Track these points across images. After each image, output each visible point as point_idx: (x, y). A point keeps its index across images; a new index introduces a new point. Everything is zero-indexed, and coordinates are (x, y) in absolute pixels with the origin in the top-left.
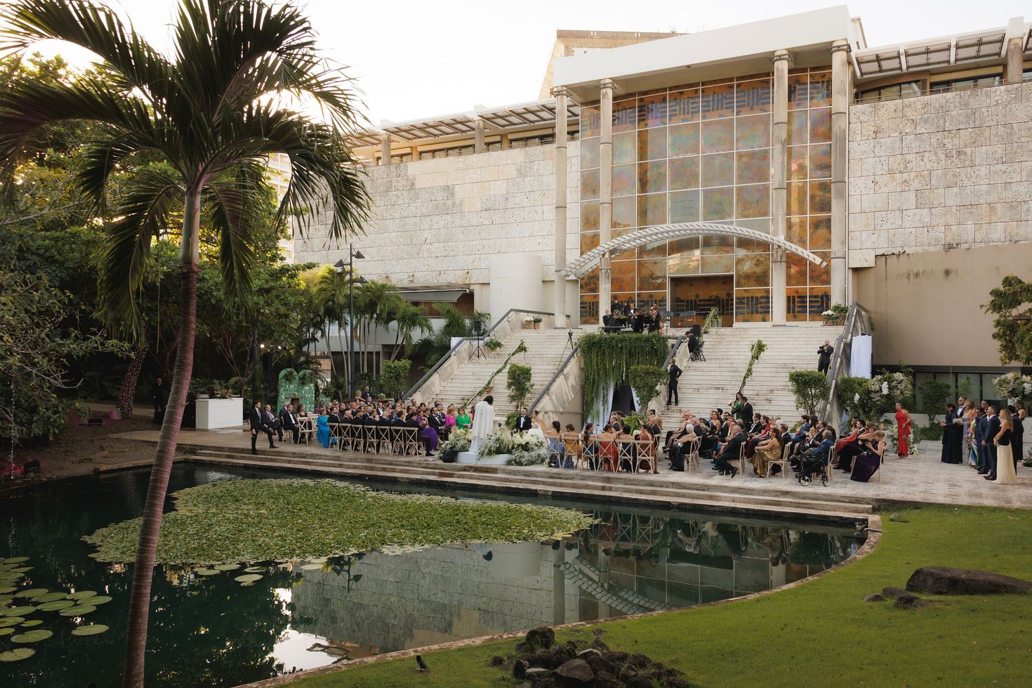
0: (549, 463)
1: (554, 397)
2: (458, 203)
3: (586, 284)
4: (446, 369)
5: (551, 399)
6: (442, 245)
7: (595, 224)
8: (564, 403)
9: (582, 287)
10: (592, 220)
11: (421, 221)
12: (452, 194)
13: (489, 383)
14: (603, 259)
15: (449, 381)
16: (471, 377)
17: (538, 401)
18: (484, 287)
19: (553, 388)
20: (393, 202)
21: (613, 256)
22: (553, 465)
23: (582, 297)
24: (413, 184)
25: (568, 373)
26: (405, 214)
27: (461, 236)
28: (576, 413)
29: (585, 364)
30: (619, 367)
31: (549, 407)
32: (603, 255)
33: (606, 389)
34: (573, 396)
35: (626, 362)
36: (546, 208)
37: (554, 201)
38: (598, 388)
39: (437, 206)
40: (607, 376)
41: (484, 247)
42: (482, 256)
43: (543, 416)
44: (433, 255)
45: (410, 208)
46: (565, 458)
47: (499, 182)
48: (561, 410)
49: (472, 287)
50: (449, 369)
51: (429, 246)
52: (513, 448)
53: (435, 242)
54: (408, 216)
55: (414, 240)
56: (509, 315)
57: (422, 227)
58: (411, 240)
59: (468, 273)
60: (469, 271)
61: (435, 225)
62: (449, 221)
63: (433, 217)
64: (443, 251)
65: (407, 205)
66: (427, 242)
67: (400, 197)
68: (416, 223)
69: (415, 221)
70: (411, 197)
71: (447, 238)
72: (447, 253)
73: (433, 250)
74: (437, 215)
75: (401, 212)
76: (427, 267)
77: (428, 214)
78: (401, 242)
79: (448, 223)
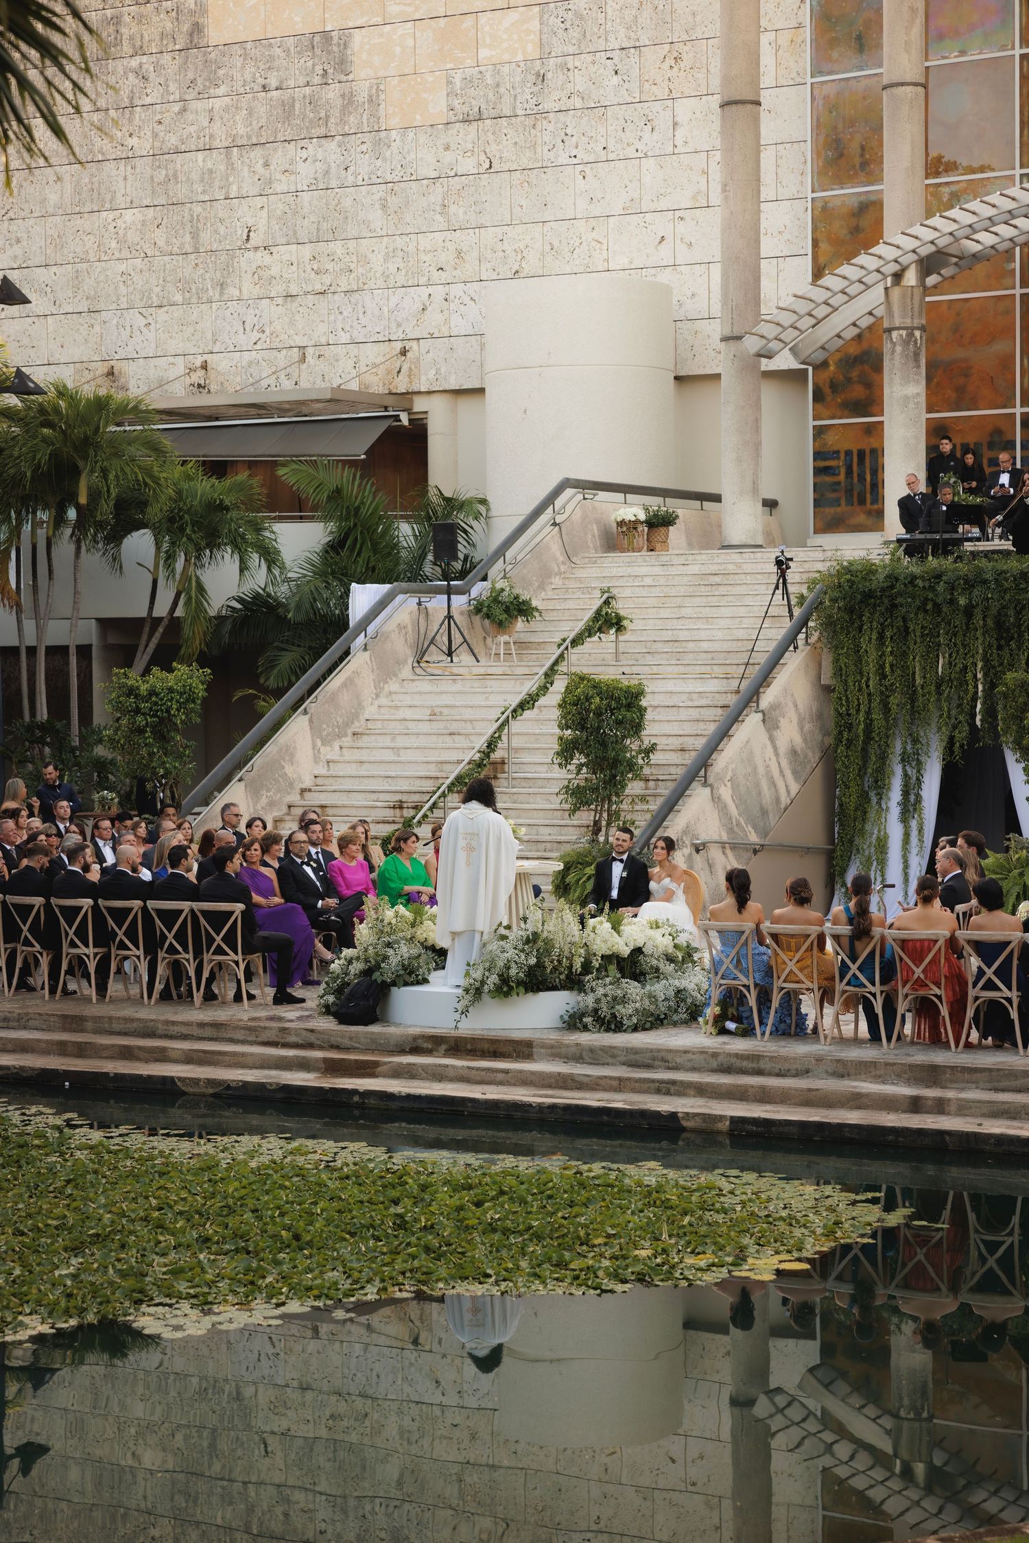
0: (719, 1021)
1: (726, 793)
2: (362, 97)
3: (834, 386)
4: (333, 698)
5: (716, 799)
6: (306, 251)
7: (864, 165)
8: (764, 812)
9: (818, 397)
10: (854, 148)
11: (230, 165)
12: (343, 65)
13: (492, 745)
14: (896, 293)
15: (347, 741)
16: (425, 727)
17: (670, 806)
18: (465, 404)
19: (725, 759)
20: (124, 94)
21: (932, 280)
22: (731, 1026)
23: (819, 432)
24: (197, 28)
25: (775, 707)
26: (173, 140)
27: (376, 218)
28: (808, 850)
29: (838, 672)
30: (960, 679)
31: (711, 829)
32: (898, 277)
33: (913, 760)
34: (795, 788)
35: (986, 660)
36: (684, 109)
37: (716, 83)
38: (883, 758)
39: (287, 109)
40: (916, 713)
41: (459, 253)
42: (457, 290)
43: (689, 859)
44: (278, 289)
45: (190, 117)
46: (775, 1003)
47: (513, 16)
48: (754, 838)
49: (419, 405)
50: (345, 698)
51: (261, 257)
52: (587, 967)
53: (284, 241)
54: (183, 148)
55: (206, 237)
56: (559, 502)
57: (234, 188)
58: (195, 235)
59: (404, 352)
60: (408, 345)
61: (283, 178)
62: (333, 165)
63: (275, 150)
64: (313, 275)
65: (177, 108)
66: (252, 243)
67: (152, 76)
68: (211, 171)
69: (209, 165)
70: (190, 76)
71: (324, 226)
72: (327, 279)
73: (275, 271)
74: (289, 142)
75: (155, 135)
76: (255, 335)
77: (255, 141)
78: (161, 243)
79: (327, 172)
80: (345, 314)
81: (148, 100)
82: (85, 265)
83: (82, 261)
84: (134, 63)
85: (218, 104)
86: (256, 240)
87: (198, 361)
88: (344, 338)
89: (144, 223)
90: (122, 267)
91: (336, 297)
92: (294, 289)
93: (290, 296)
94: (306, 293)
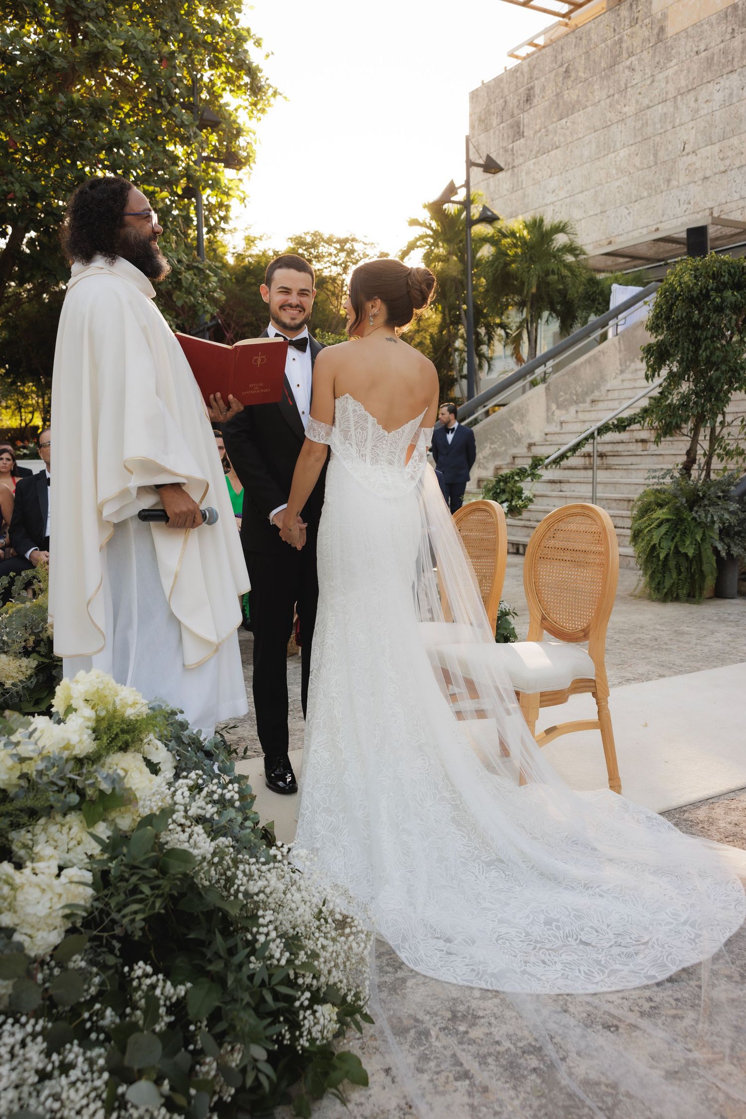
4: (575, 371)
6: (716, 148)
11: (676, 107)
15: (587, 405)
20: (622, 83)
24: (662, 29)
26: (646, 102)
39: (710, 61)
44: (700, 175)
45: (656, 84)
51: (691, 158)
53: (703, 145)
54: (651, 104)
55: (662, 154)
57: (678, 120)
58: (655, 155)
61: (705, 106)
62: (735, 88)
63: (702, 89)
64: (720, 161)
65: (649, 82)
66: (686, 151)
67: (637, 68)
68: (665, 114)
69: (665, 110)
70: (657, 60)
71: (728, 129)
72: (727, 162)
73: (698, 165)
74: (709, 82)
75: (637, 101)
76: (686, 206)
77: (690, 87)
78: (638, 164)
79: (731, 94)
80: (738, 181)
81: (635, 82)
82: (599, 187)
83: (599, 184)
84: (628, 63)
85: (670, 72)
86: (688, 148)
87: (654, 227)
88: (736, 196)
89: (629, 155)
90: (618, 183)
91: (733, 172)
92: (708, 173)
93: (706, 178)
94: (715, 174)
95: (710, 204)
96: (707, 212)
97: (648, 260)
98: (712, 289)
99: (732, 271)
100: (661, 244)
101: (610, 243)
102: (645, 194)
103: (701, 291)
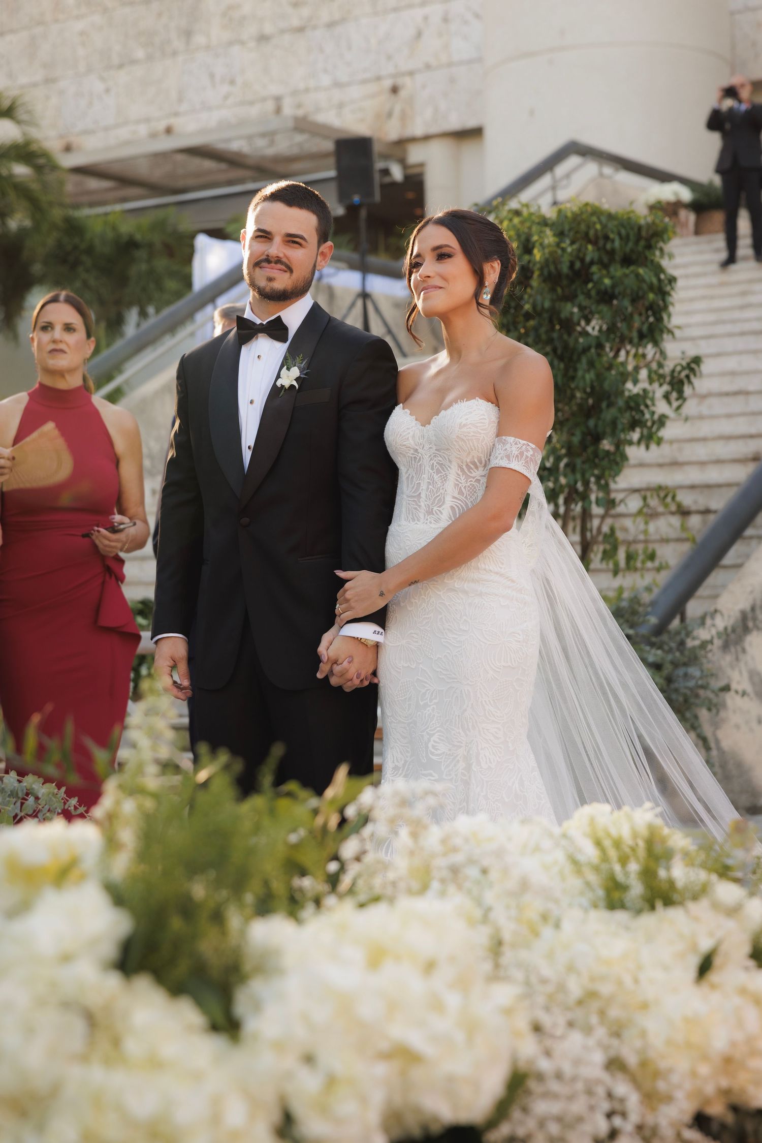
44: (250, 31)
49: (415, 155)
56: (561, 169)
59: (395, 90)
60: (400, 81)
64: (290, 8)
87: (161, 126)
88: (326, 80)
90: (80, 25)
91: (317, 32)
92: (268, 29)
93: (263, 38)
94: (282, 32)
95: (275, 89)
96: (270, 106)
97: (155, 189)
98: (592, 263)
99: (623, 232)
100: (180, 157)
101: (68, 149)
102: (140, 54)
103: (572, 264)
